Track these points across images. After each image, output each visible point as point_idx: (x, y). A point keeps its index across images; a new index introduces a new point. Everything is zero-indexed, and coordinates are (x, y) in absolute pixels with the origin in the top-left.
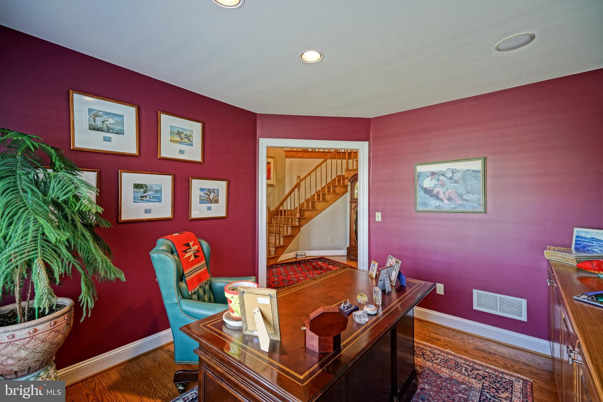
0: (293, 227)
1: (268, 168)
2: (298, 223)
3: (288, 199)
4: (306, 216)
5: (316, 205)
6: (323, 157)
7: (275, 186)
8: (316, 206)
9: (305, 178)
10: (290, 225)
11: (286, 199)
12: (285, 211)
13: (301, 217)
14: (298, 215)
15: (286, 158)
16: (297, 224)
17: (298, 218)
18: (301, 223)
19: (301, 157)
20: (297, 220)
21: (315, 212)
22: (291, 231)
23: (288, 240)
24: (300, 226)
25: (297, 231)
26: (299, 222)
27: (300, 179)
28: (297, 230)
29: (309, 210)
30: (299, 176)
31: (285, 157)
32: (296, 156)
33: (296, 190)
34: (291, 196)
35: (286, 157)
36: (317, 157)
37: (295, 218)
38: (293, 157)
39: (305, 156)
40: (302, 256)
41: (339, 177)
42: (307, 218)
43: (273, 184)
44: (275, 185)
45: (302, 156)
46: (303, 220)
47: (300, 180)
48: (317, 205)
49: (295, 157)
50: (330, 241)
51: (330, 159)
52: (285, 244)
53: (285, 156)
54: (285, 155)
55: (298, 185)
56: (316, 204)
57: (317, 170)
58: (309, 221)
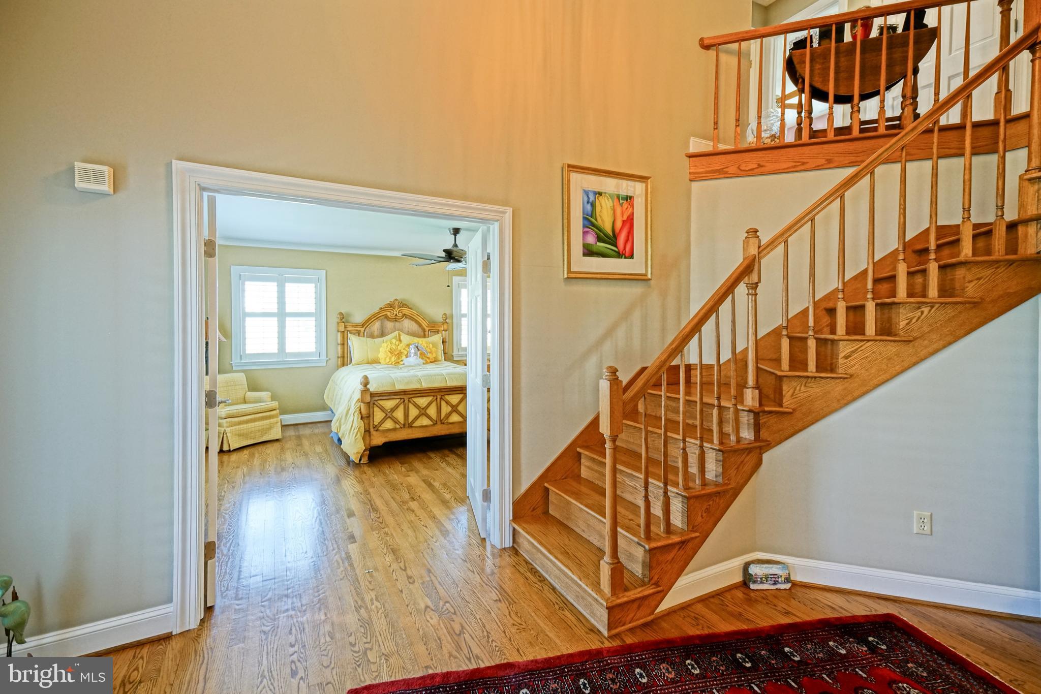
0: (727, 453)
1: (623, 217)
2: (753, 434)
3: (703, 328)
4: (788, 402)
5: (842, 355)
6: (853, 159)
7: (652, 282)
8: (841, 361)
9: (783, 237)
10: (716, 441)
11: (696, 327)
12: (689, 368)
13: (766, 409)
14: (750, 398)
15: (691, 180)
16: (747, 434)
17: (750, 411)
18: (764, 434)
19: (752, 170)
20: (746, 419)
21: (837, 388)
22: (720, 470)
23: (708, 510)
24: (761, 446)
25: (747, 468)
26: (757, 428)
27: (760, 241)
28: (750, 460)
29: (808, 377)
30: (756, 231)
31: (687, 177)
32: (732, 170)
33: (741, 290)
34: (717, 318)
35: (692, 176)
36: (823, 161)
37: (737, 411)
38: (722, 173)
39: (769, 167)
40: (775, 583)
41: (942, 231)
42: (798, 414)
43: (644, 272)
44: (649, 276)
45: (756, 166)
46: (773, 420)
47: (759, 247)
48: (846, 357)
49: (726, 173)
50: (927, 528)
51: (887, 161)
52: (693, 531)
53: (690, 173)
54: (688, 171)
55: (748, 269)
56: (844, 349)
57: (847, 194)
58: (805, 428)
